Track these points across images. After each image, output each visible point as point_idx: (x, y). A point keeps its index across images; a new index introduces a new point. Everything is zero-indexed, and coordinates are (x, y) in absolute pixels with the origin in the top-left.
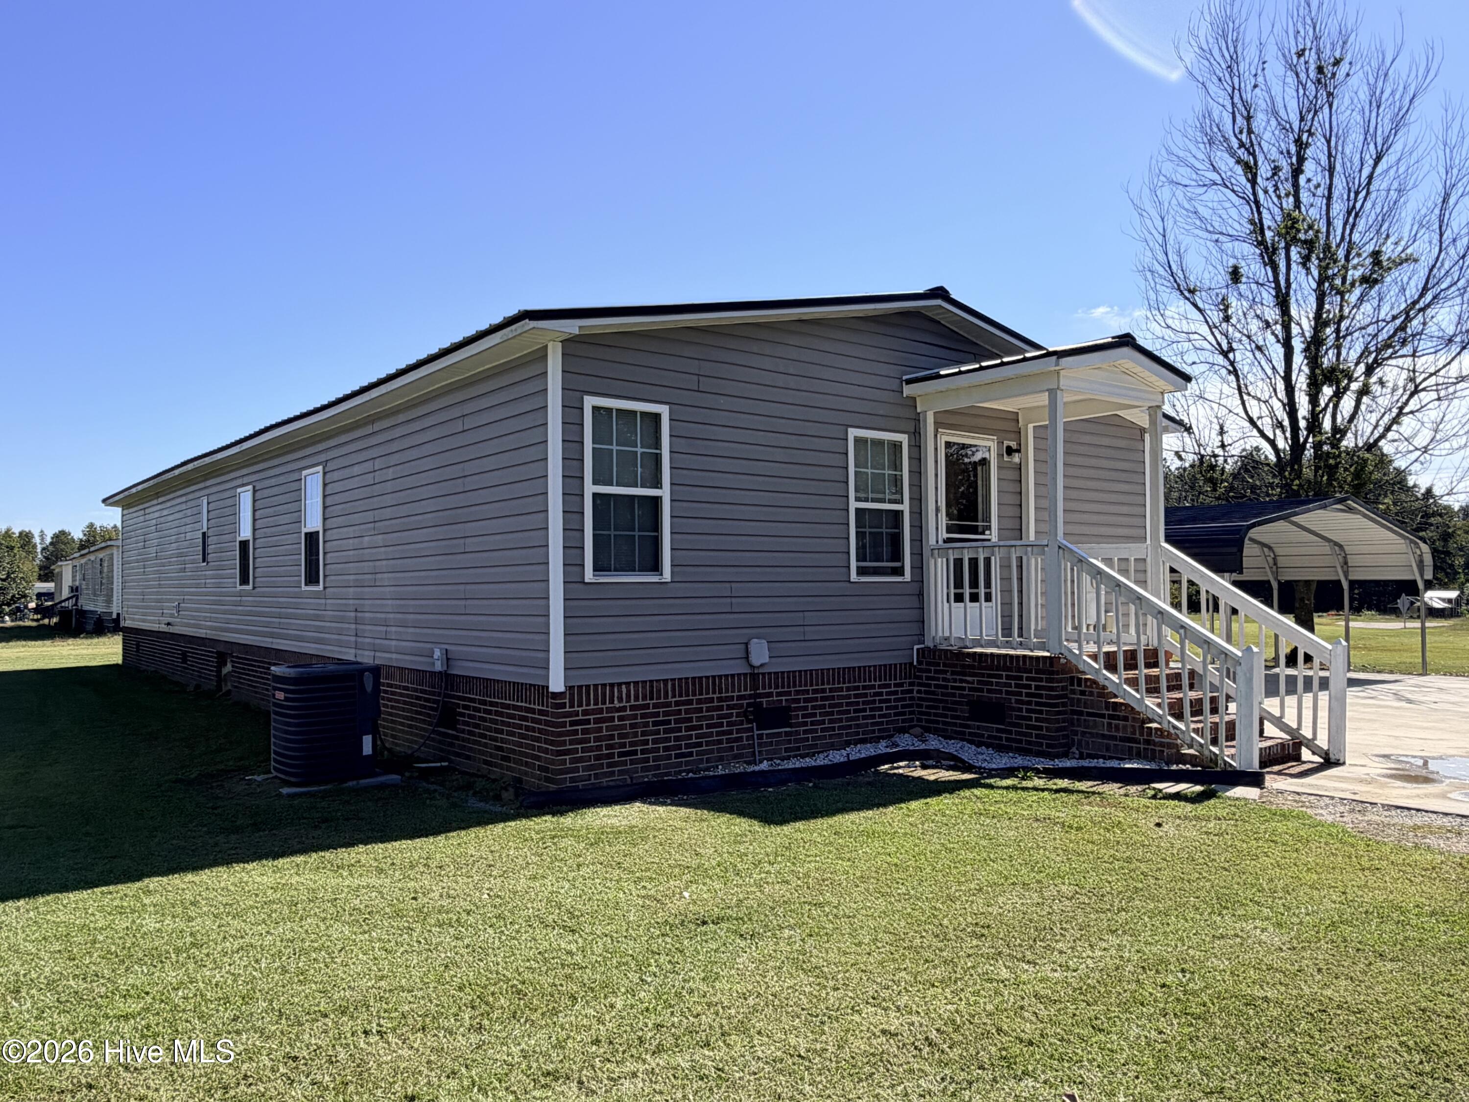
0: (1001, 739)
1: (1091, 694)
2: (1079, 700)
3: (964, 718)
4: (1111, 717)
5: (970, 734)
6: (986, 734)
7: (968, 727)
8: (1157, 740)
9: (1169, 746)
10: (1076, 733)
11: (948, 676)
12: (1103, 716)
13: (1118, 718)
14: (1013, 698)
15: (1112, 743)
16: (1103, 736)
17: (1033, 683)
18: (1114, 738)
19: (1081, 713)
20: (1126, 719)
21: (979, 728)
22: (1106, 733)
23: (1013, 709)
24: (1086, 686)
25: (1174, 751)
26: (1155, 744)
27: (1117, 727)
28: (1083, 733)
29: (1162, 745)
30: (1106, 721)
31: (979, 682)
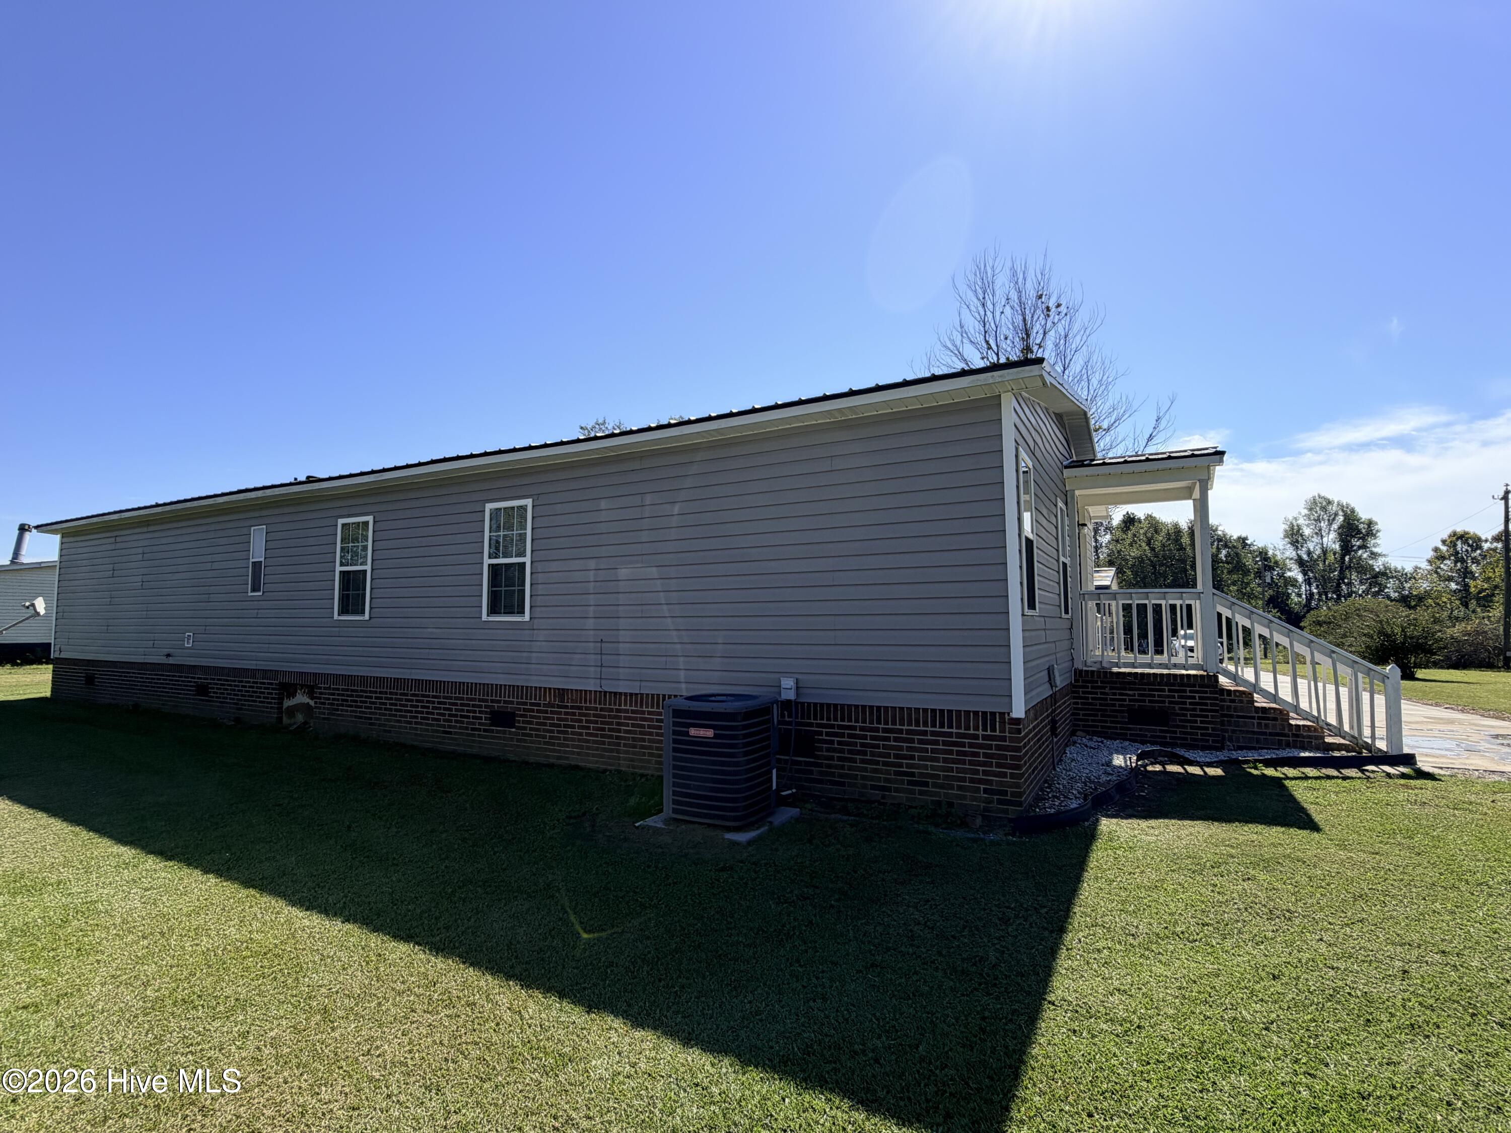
0: (1165, 737)
1: (1241, 702)
2: (1230, 706)
3: (1125, 723)
4: (1259, 718)
5: (1131, 735)
6: (1149, 734)
7: (1129, 729)
8: (1305, 734)
9: (1317, 738)
10: (1226, 731)
11: (1107, 690)
12: (1253, 718)
13: (1268, 719)
14: (1177, 707)
15: (1262, 737)
16: (1254, 733)
17: (1197, 695)
18: (1265, 734)
19: (1231, 716)
20: (1275, 719)
21: (1141, 730)
22: (1256, 730)
23: (1178, 715)
24: (1235, 695)
25: (1321, 741)
26: (1304, 737)
27: (1266, 726)
28: (1234, 731)
29: (1310, 737)
30: (1255, 721)
31: (1140, 695)
